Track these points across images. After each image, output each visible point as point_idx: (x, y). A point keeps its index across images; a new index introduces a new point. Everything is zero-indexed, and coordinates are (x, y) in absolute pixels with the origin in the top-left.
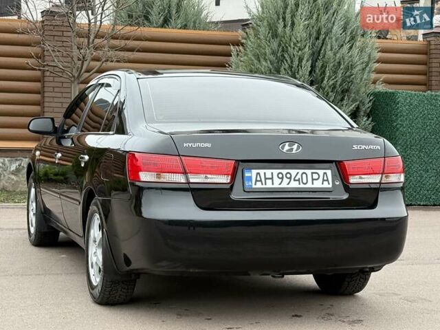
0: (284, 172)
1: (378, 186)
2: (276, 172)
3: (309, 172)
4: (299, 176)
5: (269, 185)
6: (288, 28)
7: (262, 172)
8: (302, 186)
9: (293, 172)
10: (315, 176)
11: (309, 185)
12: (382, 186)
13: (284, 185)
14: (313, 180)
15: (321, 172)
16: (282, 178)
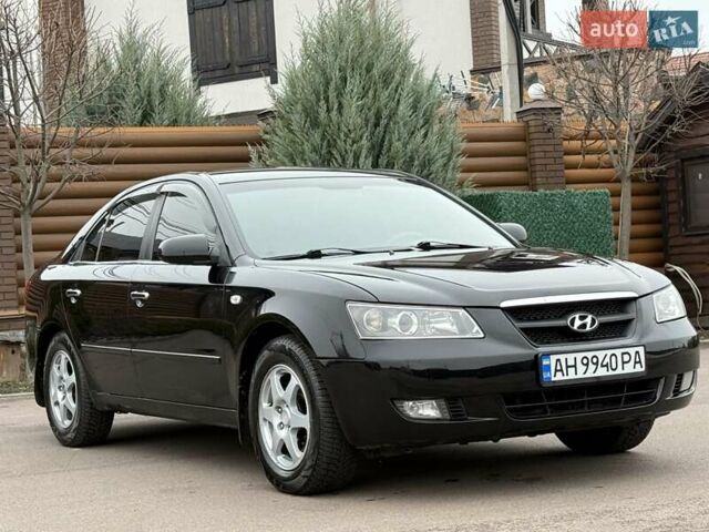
6: (334, 113)
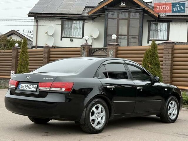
0: (27, 85)
1: (48, 91)
2: (25, 85)
3: (32, 85)
4: (29, 87)
5: (23, 89)
7: (22, 84)
8: (29, 89)
9: (28, 85)
10: (33, 87)
11: (31, 89)
12: (50, 91)
13: (26, 89)
14: (32, 88)
15: (34, 85)
16: (26, 87)
